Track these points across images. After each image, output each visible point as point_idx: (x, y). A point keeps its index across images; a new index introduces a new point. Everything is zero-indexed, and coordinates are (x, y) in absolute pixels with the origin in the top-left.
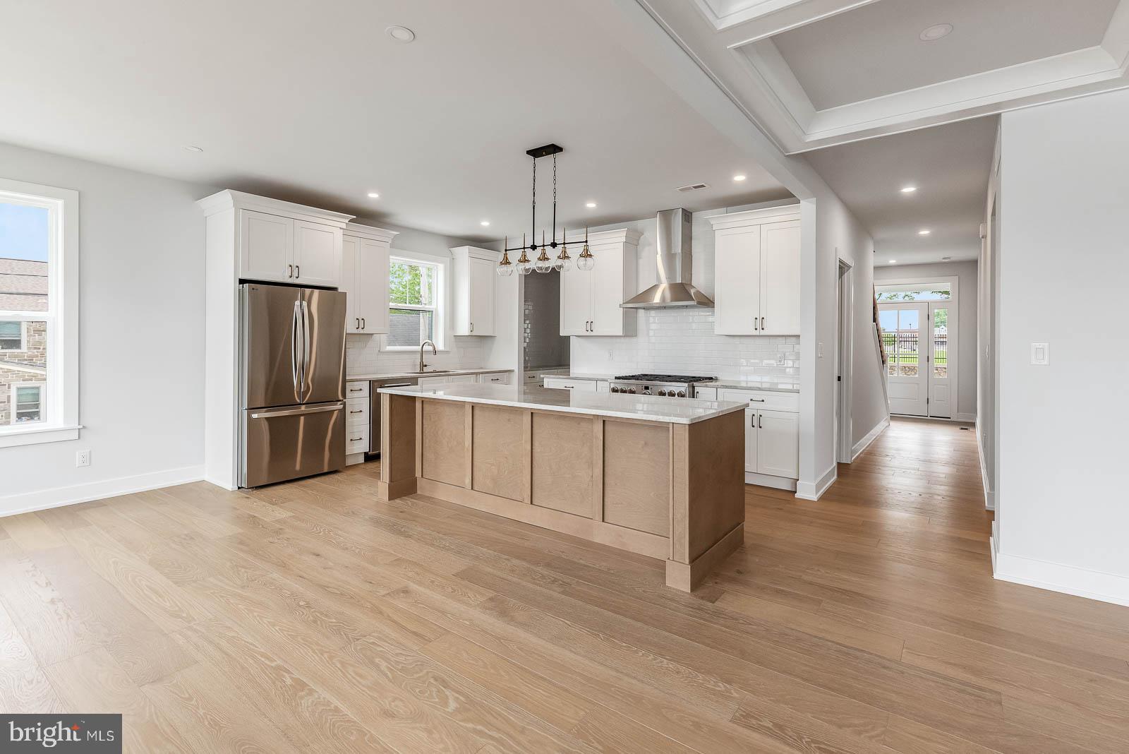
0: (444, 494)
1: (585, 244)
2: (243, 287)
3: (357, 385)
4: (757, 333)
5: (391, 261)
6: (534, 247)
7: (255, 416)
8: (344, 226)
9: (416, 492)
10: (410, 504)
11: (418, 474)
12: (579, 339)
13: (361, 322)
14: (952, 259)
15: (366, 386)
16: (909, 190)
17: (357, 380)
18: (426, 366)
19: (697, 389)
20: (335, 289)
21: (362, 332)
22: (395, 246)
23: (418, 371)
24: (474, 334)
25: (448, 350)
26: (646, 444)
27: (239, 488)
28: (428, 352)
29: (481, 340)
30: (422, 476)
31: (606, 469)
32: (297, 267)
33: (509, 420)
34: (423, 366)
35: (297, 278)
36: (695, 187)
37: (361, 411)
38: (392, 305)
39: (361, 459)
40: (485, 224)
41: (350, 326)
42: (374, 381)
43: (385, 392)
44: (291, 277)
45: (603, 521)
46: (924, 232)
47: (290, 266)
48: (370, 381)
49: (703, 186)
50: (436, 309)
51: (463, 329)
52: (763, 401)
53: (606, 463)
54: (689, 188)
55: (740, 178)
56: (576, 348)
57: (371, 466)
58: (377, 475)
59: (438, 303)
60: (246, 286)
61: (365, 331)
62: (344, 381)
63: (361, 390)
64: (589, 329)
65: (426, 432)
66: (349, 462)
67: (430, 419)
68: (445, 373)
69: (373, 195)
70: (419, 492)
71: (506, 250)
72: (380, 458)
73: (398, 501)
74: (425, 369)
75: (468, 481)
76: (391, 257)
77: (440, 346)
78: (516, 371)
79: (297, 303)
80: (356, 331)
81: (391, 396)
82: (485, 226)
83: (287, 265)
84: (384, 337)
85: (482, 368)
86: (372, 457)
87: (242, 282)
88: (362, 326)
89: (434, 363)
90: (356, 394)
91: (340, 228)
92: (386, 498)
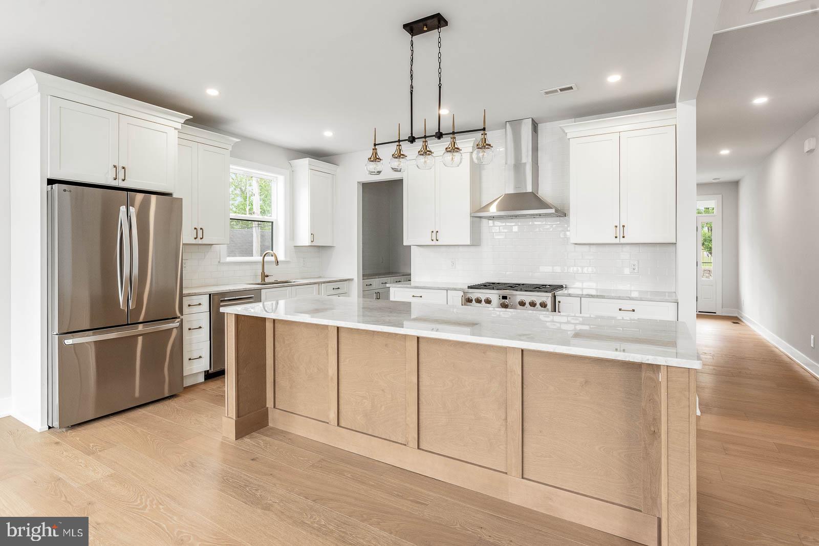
0: (301, 429)
1: (482, 132)
2: (52, 188)
3: (195, 300)
4: (617, 241)
5: (231, 171)
6: (412, 139)
7: (68, 342)
8: (179, 126)
9: (267, 424)
10: (262, 443)
11: (270, 404)
12: (421, 249)
13: (200, 232)
14: (722, 180)
15: (205, 300)
16: (760, 101)
17: (195, 294)
18: (267, 276)
19: (558, 299)
20: (169, 195)
21: (200, 242)
22: (236, 154)
23: (260, 281)
24: (314, 244)
25: (288, 260)
26: (586, 382)
27: (50, 428)
28: (270, 262)
29: (320, 249)
30: (274, 407)
31: (525, 411)
32: (124, 168)
33: (386, 345)
34: (264, 276)
35: (123, 180)
36: (561, 90)
37: (200, 327)
38: (233, 215)
39: (201, 379)
40: (328, 134)
41: (187, 237)
42: (215, 294)
43: (230, 310)
44: (115, 179)
45: (523, 478)
46: (725, 152)
47: (115, 166)
48: (210, 295)
49: (571, 88)
50: (277, 220)
51: (304, 239)
52: (634, 311)
53: (525, 403)
54: (556, 91)
55: (614, 78)
56: (417, 258)
57: (213, 385)
58: (220, 399)
59: (278, 214)
60: (56, 186)
61: (204, 241)
62: (182, 296)
63: (200, 304)
64: (434, 238)
65: (279, 355)
66: (187, 383)
67: (284, 342)
68: (285, 283)
69: (212, 92)
70: (271, 424)
71: (375, 145)
72: (224, 374)
73: (247, 440)
74: (267, 280)
75: (333, 415)
76: (231, 166)
77: (281, 258)
78: (356, 279)
79: (123, 209)
80: (194, 242)
81: (238, 317)
82: (327, 138)
83: (111, 166)
84: (223, 249)
85: (320, 277)
86: (215, 375)
87: (51, 182)
88: (200, 235)
89: (275, 274)
90: (195, 309)
91: (175, 129)
92: (232, 436)
